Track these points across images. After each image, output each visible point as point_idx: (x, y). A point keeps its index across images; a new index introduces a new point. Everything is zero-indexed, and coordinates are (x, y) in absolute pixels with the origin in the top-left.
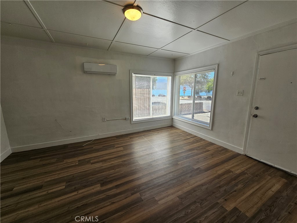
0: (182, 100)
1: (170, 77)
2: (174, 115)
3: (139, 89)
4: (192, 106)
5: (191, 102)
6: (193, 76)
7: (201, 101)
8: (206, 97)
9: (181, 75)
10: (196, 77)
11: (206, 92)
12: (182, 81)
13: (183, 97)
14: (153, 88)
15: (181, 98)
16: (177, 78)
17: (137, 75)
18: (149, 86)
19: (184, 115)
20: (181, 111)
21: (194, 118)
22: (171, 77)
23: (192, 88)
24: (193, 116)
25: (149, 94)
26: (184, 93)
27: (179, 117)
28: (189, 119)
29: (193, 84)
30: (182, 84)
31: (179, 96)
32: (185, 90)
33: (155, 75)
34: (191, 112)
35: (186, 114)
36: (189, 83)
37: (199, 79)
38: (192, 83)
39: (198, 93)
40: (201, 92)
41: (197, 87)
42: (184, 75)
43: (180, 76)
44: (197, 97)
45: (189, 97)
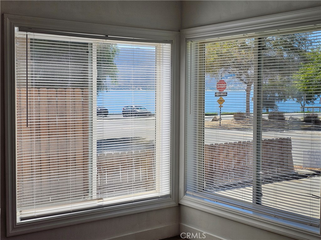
0: (213, 128)
1: (167, 48)
2: (185, 193)
3: (43, 91)
4: (251, 153)
5: (249, 136)
6: (250, 42)
7: (284, 135)
8: (300, 117)
9: (207, 40)
10: (261, 47)
11: (299, 99)
12: (210, 58)
13: (218, 117)
14: (100, 86)
15: (208, 121)
16: (192, 48)
17: (31, 35)
18: (85, 74)
19: (223, 188)
20: (211, 174)
21: (265, 201)
22: (169, 45)
23: (249, 86)
24: (258, 195)
25: (85, 105)
26: (221, 101)
27: (207, 201)
28: (243, 208)
29: (252, 72)
30: (211, 69)
31: (202, 115)
32: (221, 94)
33: (106, 38)
34: (250, 176)
35: (229, 187)
36: (239, 66)
37: (272, 53)
38: (248, 67)
39: (270, 104)
40: (283, 98)
41: (266, 82)
42: (216, 39)
43: (202, 45)
44: (267, 118)
45: (239, 117)
